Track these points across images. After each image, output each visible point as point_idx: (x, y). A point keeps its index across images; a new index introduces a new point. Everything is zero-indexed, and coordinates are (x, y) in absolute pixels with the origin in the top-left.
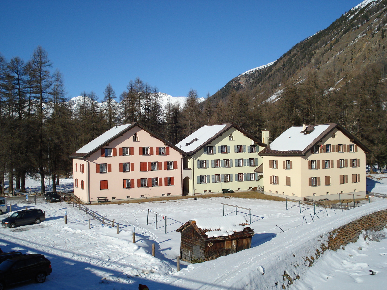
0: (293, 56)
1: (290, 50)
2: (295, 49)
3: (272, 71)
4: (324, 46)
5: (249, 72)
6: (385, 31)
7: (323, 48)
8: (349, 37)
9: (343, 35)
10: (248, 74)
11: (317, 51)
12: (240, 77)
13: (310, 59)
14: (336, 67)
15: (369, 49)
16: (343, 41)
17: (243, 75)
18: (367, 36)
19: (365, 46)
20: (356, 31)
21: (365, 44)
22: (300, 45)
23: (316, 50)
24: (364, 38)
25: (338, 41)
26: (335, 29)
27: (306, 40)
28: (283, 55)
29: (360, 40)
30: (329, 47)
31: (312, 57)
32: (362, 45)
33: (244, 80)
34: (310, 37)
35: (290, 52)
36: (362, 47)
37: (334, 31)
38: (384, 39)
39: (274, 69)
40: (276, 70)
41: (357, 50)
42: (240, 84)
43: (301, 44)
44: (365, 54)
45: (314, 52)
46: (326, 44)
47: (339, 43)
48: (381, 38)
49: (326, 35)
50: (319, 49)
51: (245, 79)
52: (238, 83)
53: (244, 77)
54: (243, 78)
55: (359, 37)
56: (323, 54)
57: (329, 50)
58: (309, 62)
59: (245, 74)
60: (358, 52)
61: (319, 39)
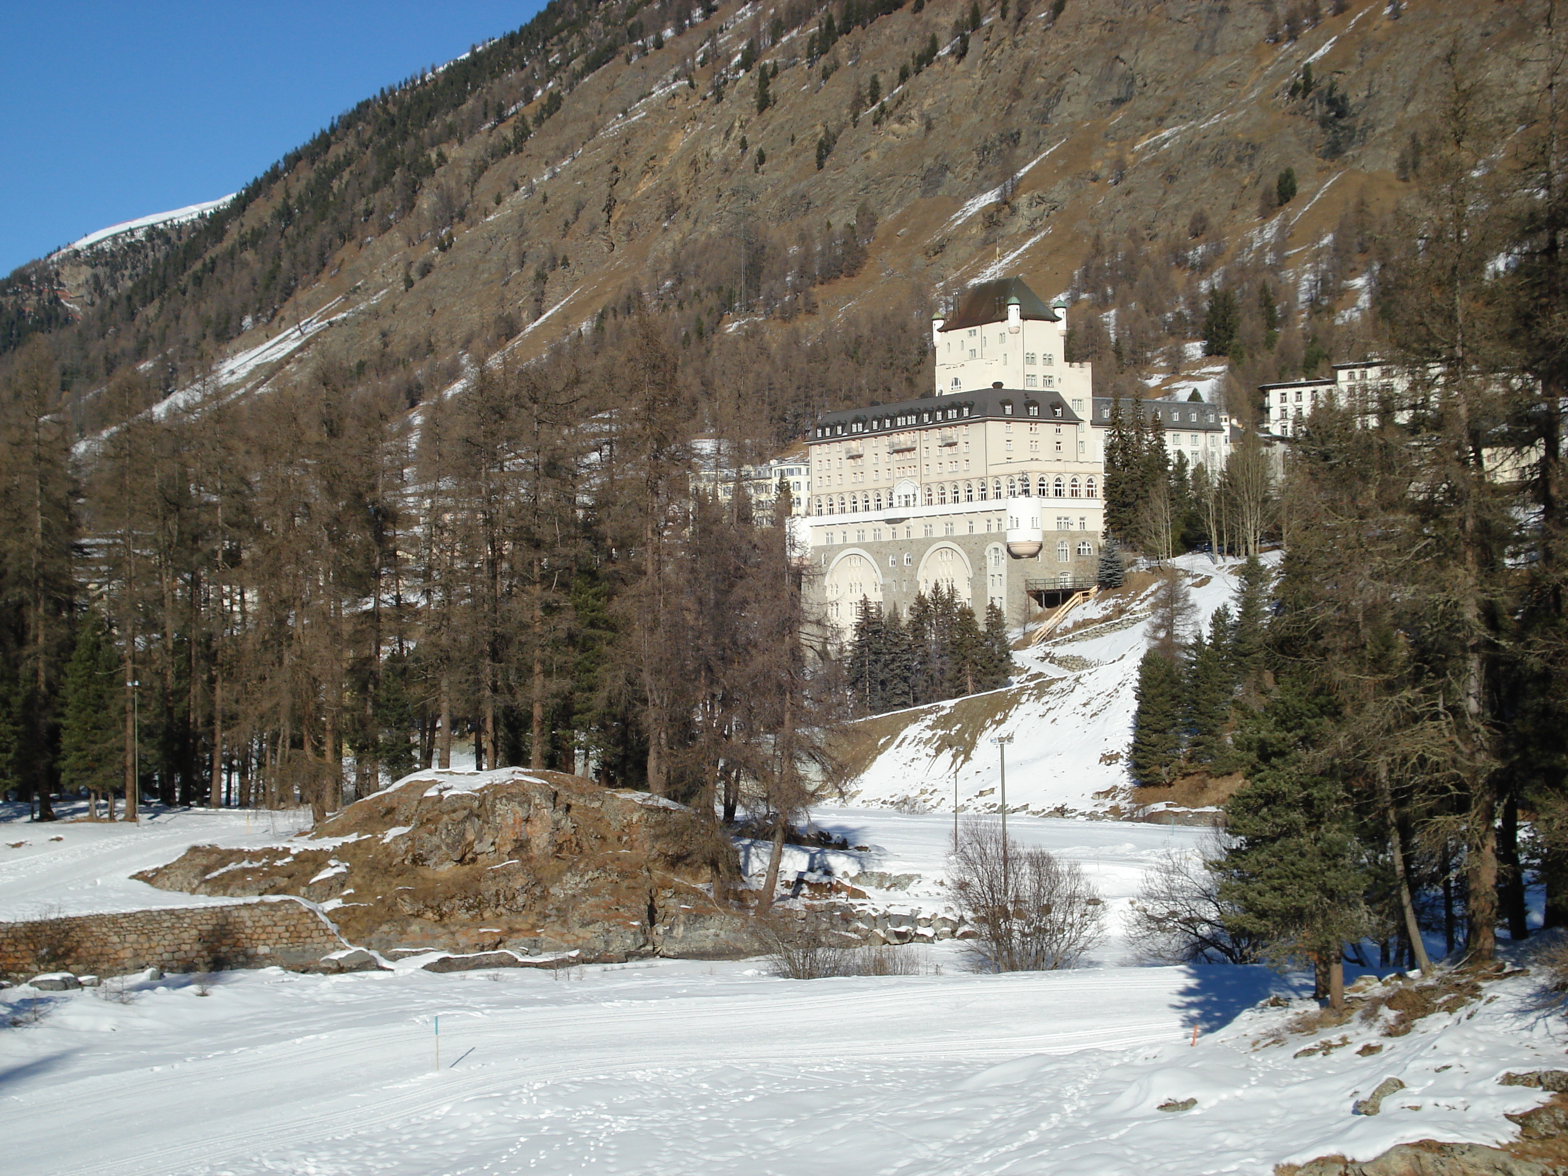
0: (338, 167)
1: (323, 133)
2: (352, 131)
3: (225, 244)
4: (488, 126)
5: (115, 237)
6: (775, 73)
7: (485, 135)
8: (611, 89)
9: (582, 75)
10: (107, 246)
11: (453, 151)
12: (63, 261)
13: (412, 190)
14: (530, 247)
15: (694, 163)
16: (580, 106)
17: (77, 253)
18: (690, 91)
19: (679, 142)
20: (646, 61)
21: (679, 136)
22: (378, 110)
23: (444, 148)
24: (678, 102)
25: (558, 109)
26: (555, 39)
27: (414, 88)
28: (286, 158)
29: (657, 111)
30: (510, 135)
31: (426, 181)
32: (666, 138)
33: (82, 279)
34: (433, 70)
35: (323, 142)
36: (665, 150)
37: (548, 47)
38: (768, 112)
39: (233, 232)
40: (242, 237)
41: (638, 163)
42: (57, 299)
43: (386, 101)
44: (673, 186)
45: (434, 156)
46: (502, 119)
47: (559, 115)
48: (755, 110)
49: (509, 67)
50: (461, 142)
51: (86, 272)
52: (45, 296)
53: (86, 263)
54: (75, 270)
55: (658, 92)
56: (481, 169)
57: (508, 150)
58: (410, 205)
59: (91, 246)
60: (644, 173)
61: (474, 89)
